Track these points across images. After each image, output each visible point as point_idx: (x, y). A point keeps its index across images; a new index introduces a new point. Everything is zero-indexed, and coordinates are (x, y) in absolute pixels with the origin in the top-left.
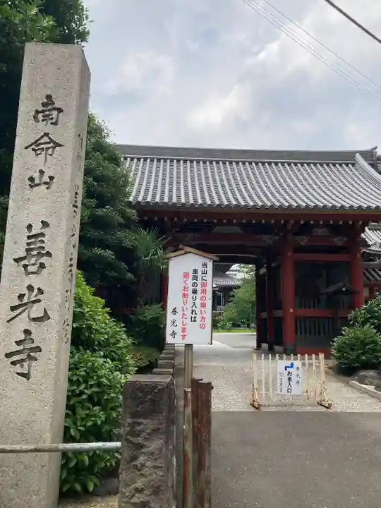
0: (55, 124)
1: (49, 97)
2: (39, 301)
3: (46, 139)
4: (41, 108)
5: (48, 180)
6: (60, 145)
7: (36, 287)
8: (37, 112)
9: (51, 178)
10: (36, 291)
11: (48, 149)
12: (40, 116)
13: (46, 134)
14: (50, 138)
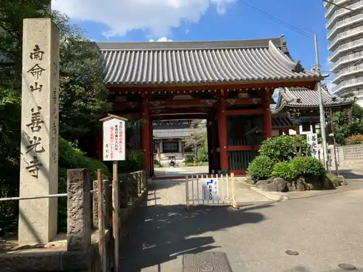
0: (41, 59)
1: (37, 46)
2: (39, 143)
3: (37, 67)
4: (33, 52)
5: (39, 87)
6: (44, 70)
7: (38, 137)
8: (32, 54)
9: (41, 86)
10: (38, 139)
11: (38, 72)
12: (33, 56)
13: (37, 65)
14: (38, 66)
